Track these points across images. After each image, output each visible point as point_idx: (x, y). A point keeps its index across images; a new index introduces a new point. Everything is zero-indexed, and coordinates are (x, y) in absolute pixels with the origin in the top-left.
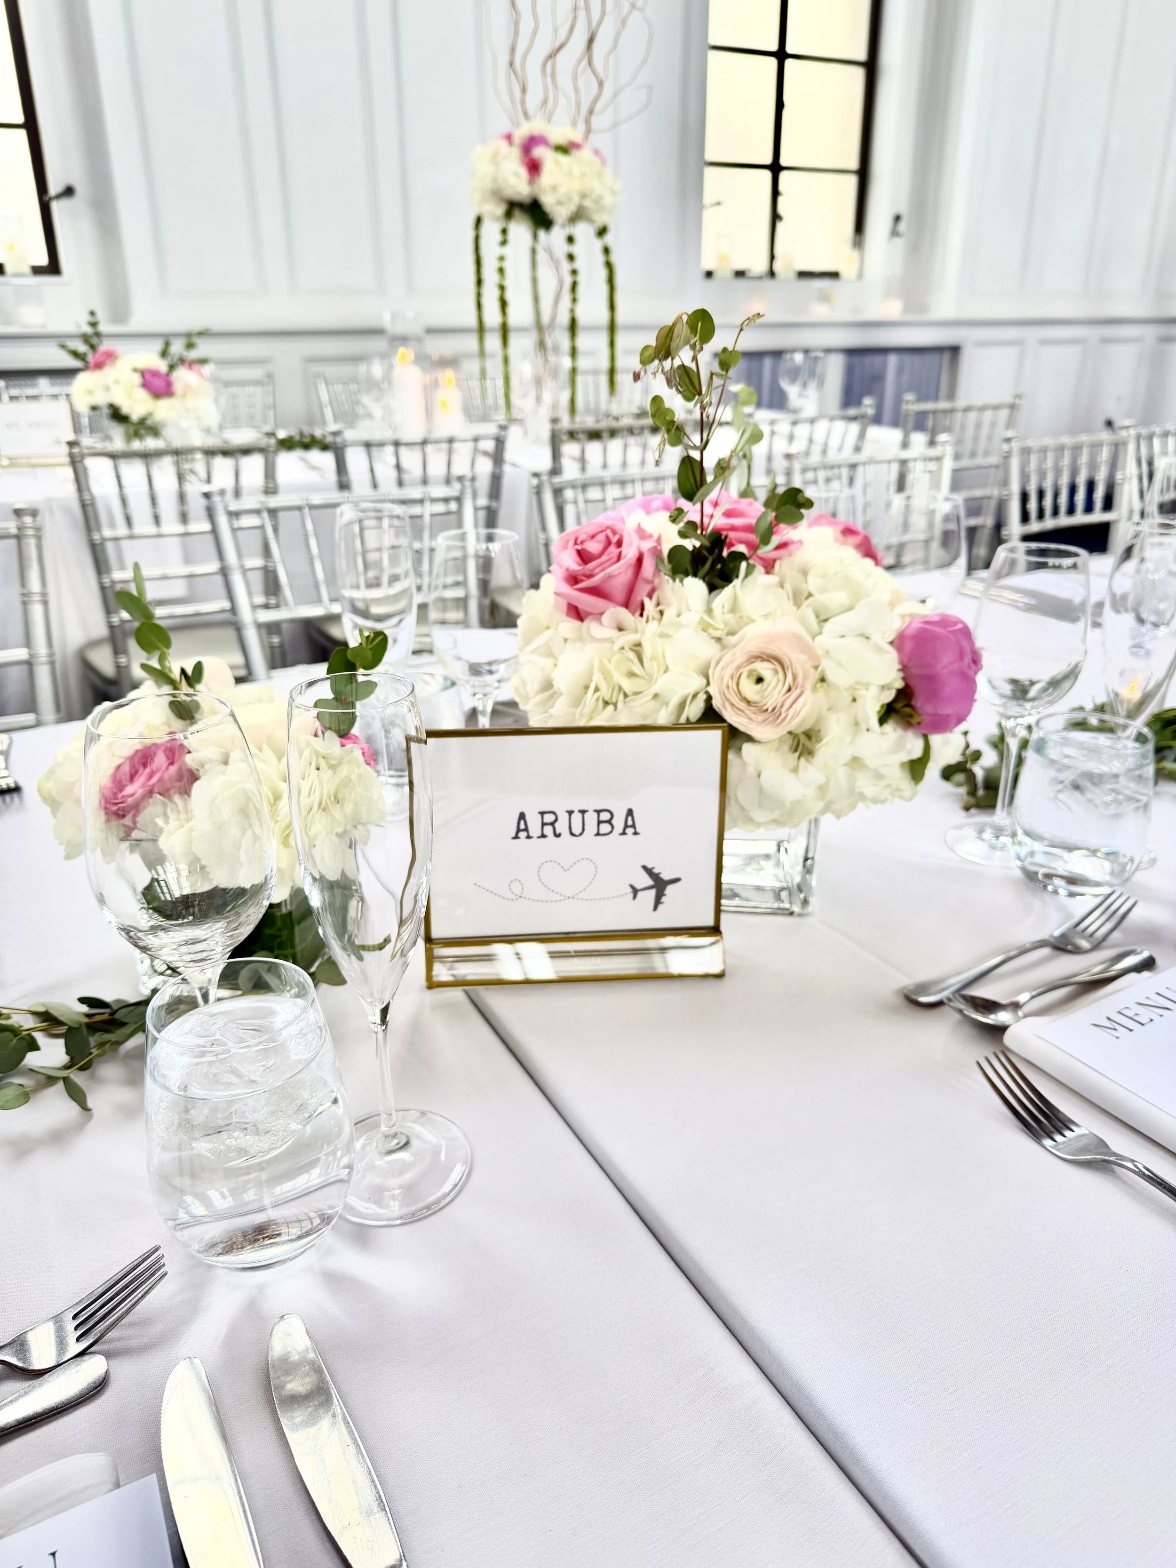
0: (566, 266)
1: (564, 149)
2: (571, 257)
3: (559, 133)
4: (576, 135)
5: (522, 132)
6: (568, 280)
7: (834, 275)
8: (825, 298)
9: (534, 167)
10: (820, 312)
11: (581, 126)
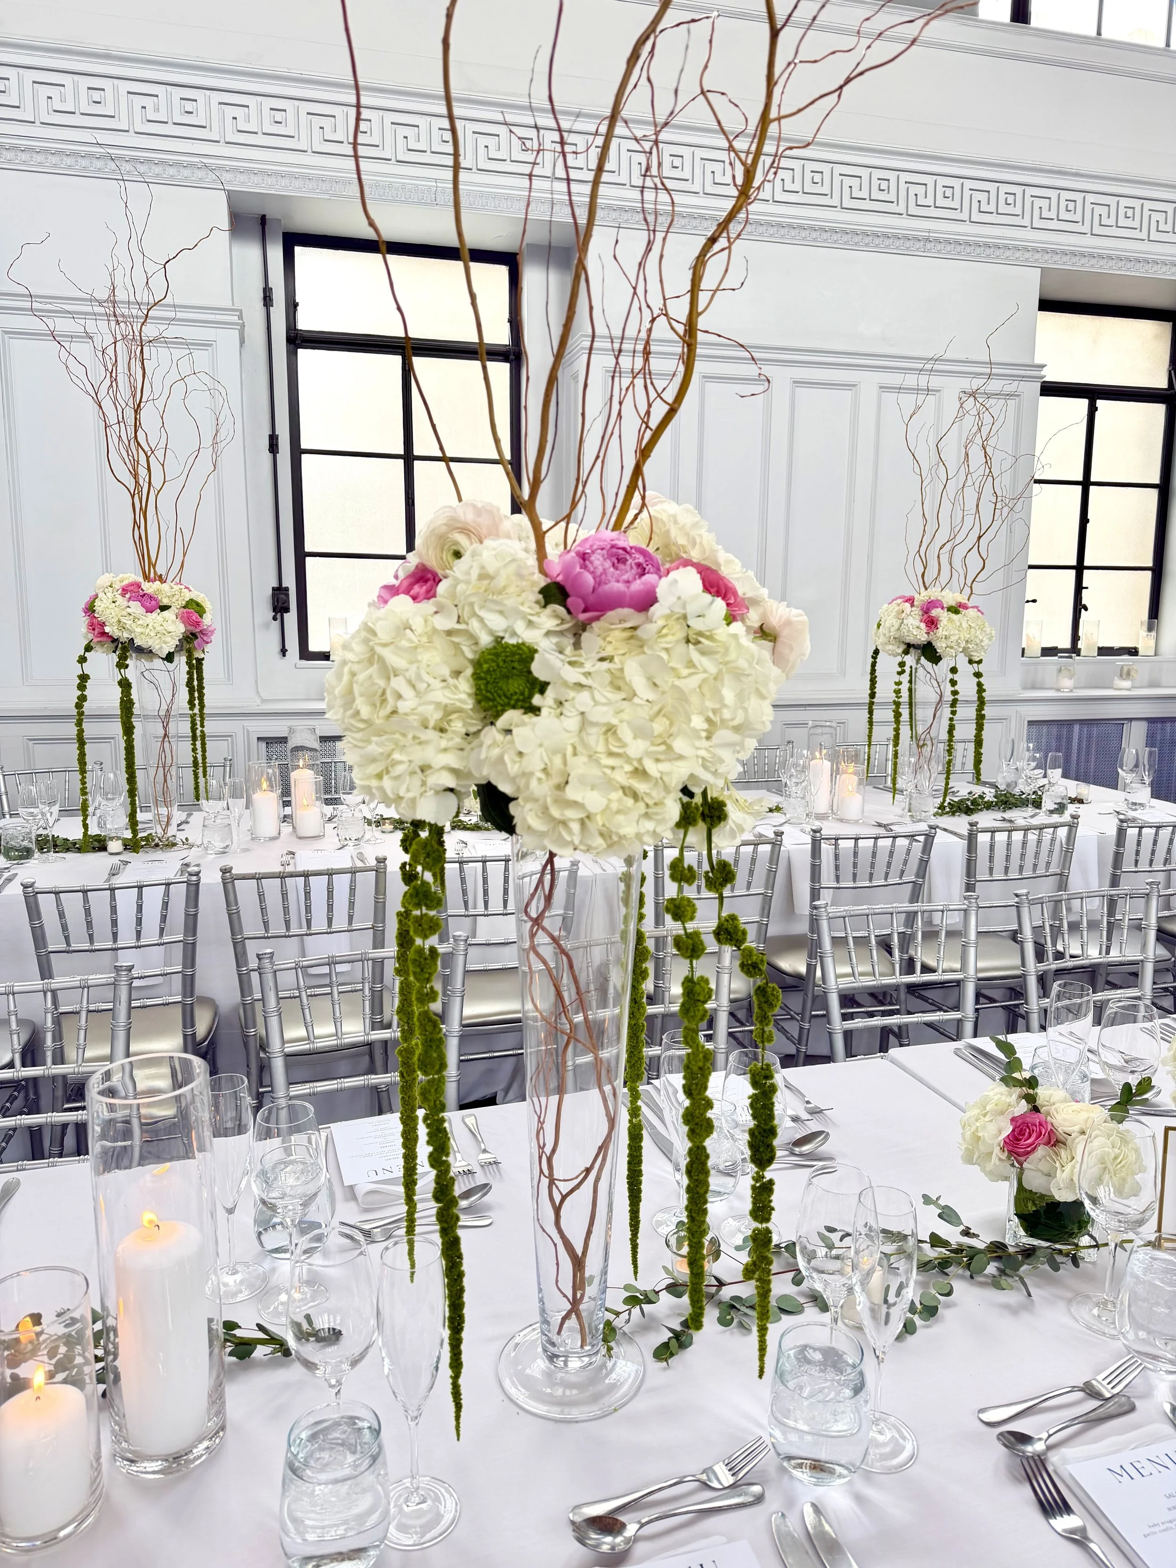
0: (949, 688)
1: (955, 610)
2: (953, 683)
3: (950, 597)
4: (962, 599)
5: (922, 597)
6: (948, 697)
7: (1133, 652)
8: (1126, 674)
9: (932, 623)
10: (1123, 688)
11: (967, 590)
